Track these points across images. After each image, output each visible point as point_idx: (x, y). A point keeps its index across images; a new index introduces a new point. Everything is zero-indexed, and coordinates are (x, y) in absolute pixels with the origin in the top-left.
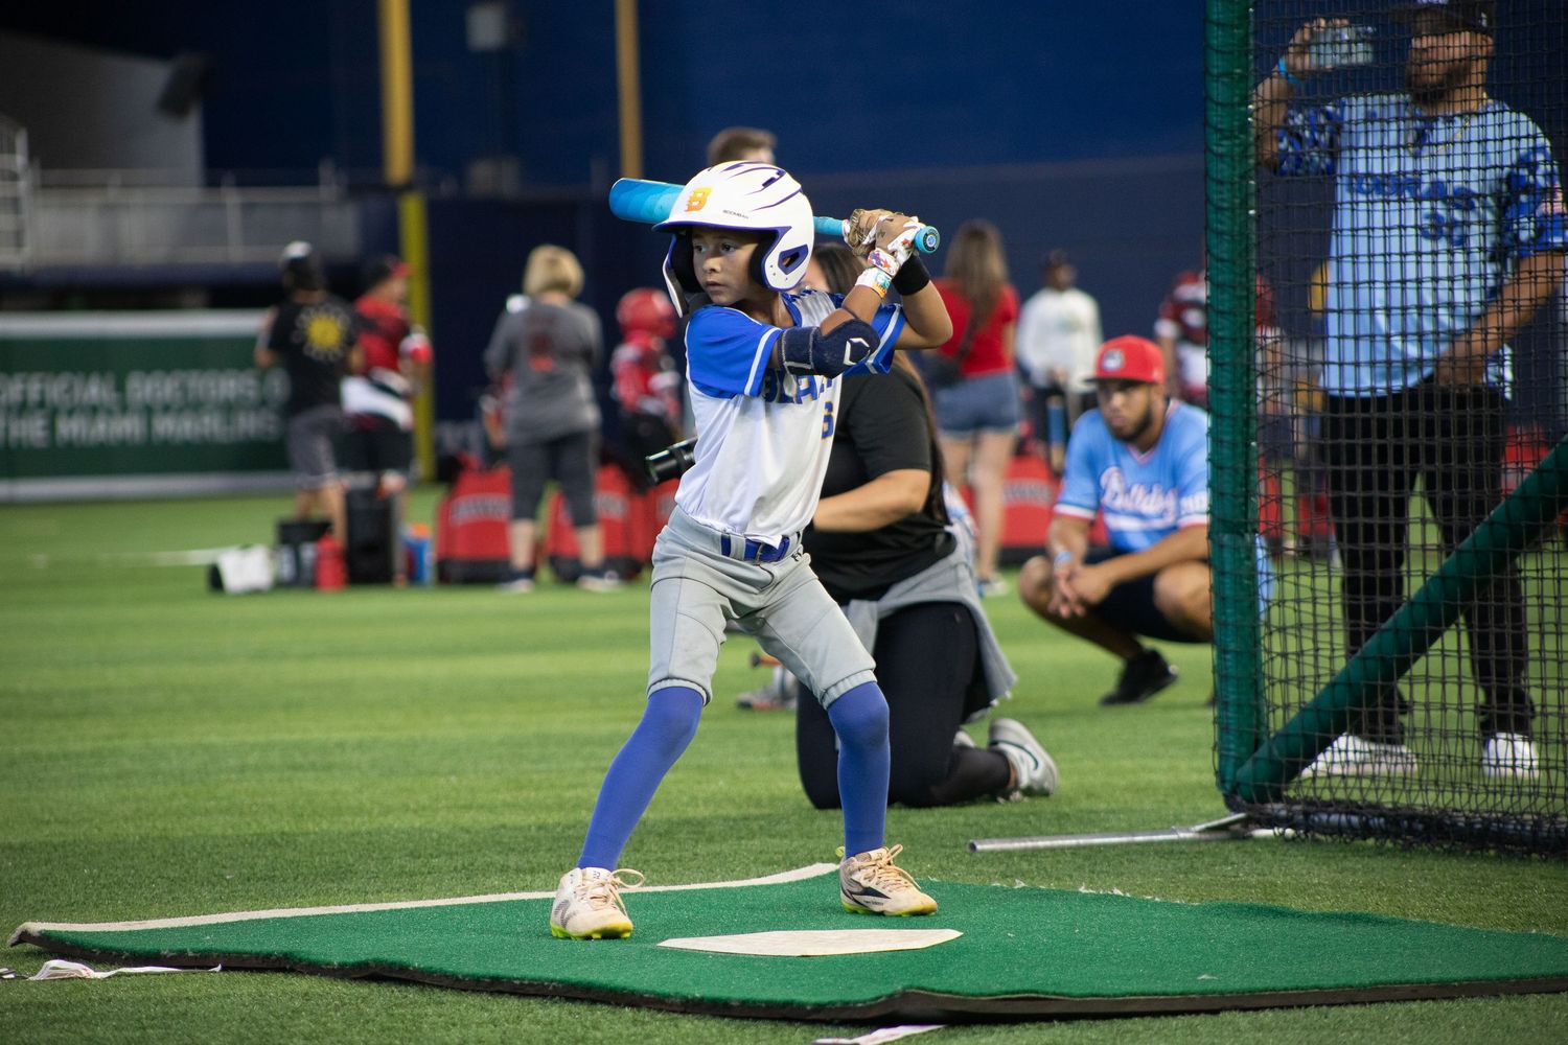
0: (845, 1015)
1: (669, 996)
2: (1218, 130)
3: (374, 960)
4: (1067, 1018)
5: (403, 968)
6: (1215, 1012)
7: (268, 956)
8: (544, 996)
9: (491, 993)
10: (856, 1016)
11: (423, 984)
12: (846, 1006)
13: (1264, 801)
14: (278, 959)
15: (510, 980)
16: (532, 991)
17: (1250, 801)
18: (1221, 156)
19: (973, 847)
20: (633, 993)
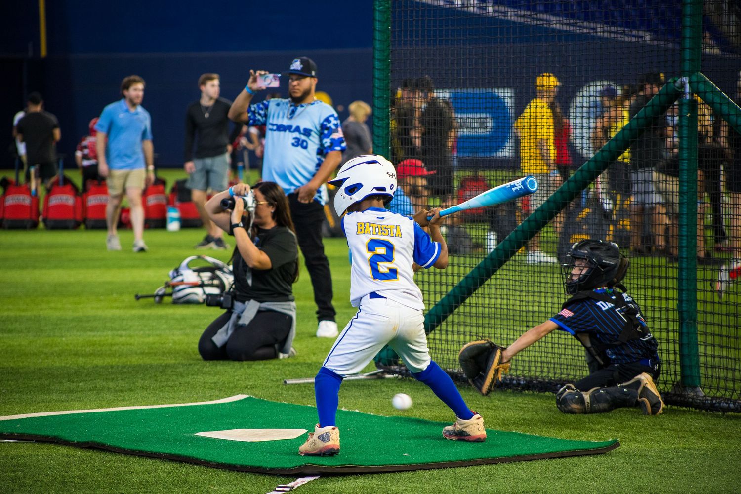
0: (281, 473)
1: (212, 462)
2: (378, 118)
3: (91, 441)
4: (362, 474)
5: (103, 445)
6: (415, 471)
7: (48, 437)
8: (160, 458)
9: (139, 456)
10: (286, 473)
11: (111, 451)
12: (283, 469)
13: (390, 365)
14: (52, 438)
15: (147, 452)
16: (155, 456)
17: (385, 365)
18: (378, 127)
19: (285, 382)
20: (197, 459)
